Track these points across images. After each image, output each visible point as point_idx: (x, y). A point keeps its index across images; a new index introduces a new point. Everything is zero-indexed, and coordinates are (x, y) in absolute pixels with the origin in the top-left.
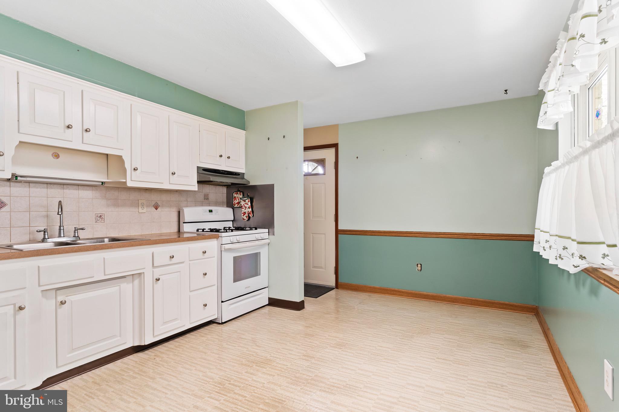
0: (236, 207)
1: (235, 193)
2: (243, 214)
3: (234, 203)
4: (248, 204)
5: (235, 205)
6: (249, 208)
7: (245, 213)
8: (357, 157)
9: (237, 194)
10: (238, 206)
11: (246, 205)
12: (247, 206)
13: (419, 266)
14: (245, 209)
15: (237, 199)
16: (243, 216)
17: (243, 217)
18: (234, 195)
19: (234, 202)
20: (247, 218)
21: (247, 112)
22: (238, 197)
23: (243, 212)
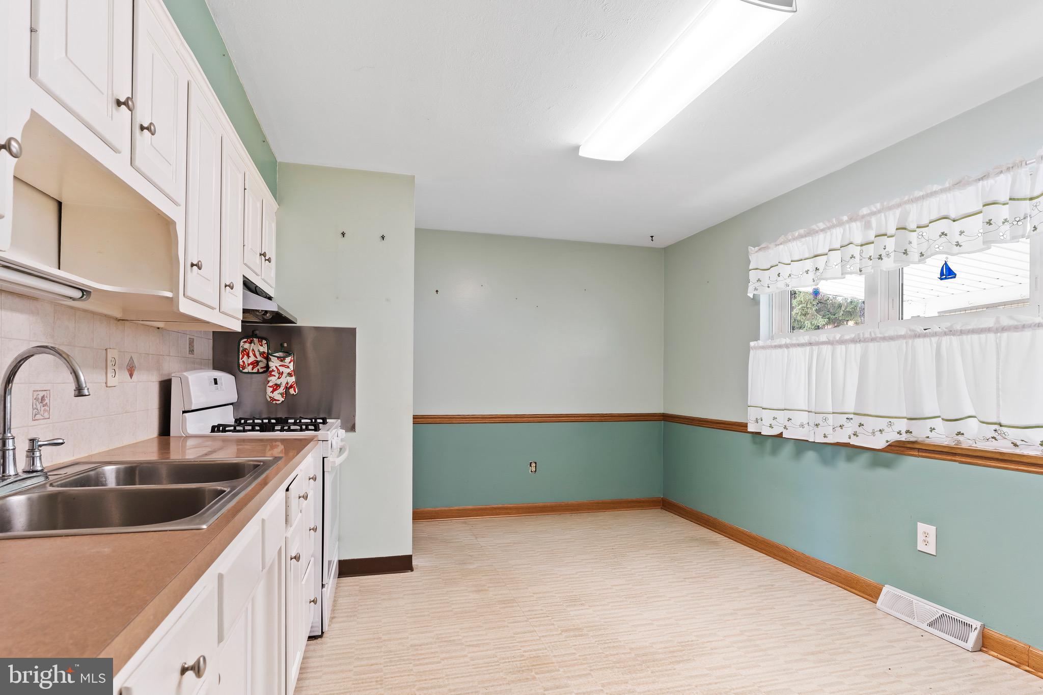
0: (248, 373)
1: (246, 340)
2: (271, 389)
3: (241, 363)
4: (288, 367)
5: (244, 368)
6: (290, 375)
7: (277, 386)
8: (437, 291)
9: (250, 343)
10: (255, 370)
11: (281, 369)
12: (286, 371)
13: (533, 465)
14: (279, 378)
15: (251, 354)
16: (272, 392)
17: (271, 395)
18: (242, 344)
19: (241, 361)
20: (283, 397)
21: (287, 165)
22: (253, 350)
23: (270, 384)
